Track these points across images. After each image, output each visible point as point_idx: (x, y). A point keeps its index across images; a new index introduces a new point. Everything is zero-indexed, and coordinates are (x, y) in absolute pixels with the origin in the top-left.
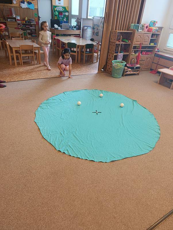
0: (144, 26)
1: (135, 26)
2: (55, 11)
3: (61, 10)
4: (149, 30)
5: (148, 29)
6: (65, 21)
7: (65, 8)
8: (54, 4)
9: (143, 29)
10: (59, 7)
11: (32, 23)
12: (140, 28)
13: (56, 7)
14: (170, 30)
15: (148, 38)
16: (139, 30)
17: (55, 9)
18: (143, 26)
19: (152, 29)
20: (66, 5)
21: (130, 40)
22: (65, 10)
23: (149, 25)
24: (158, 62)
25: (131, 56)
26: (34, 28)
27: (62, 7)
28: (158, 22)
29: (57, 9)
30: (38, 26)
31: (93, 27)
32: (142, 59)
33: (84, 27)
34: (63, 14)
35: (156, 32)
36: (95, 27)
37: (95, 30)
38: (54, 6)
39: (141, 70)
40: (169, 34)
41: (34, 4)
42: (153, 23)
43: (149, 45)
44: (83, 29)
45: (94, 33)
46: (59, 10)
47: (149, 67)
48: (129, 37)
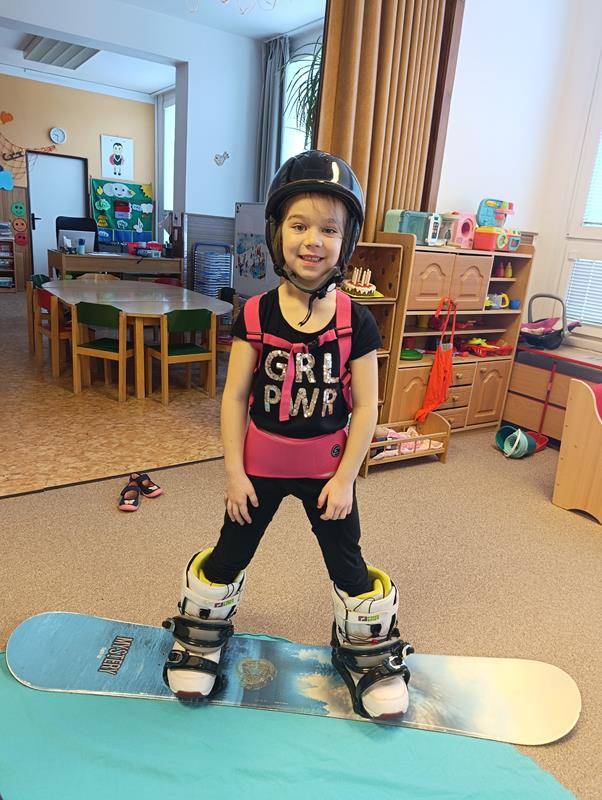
0: (451, 220)
1: (406, 220)
2: (97, 198)
3: (125, 195)
4: (482, 242)
5: (471, 235)
6: (140, 230)
7: (138, 189)
8: (93, 173)
9: (448, 236)
10: (117, 185)
12: (435, 227)
13: (102, 183)
14: (572, 242)
16: (429, 240)
17: (100, 192)
18: (446, 221)
20: (142, 180)
21: (390, 285)
22: (141, 194)
23: (477, 217)
24: (549, 392)
25: (400, 365)
26: (7, 255)
27: (127, 185)
28: (514, 207)
29: (108, 190)
30: (27, 247)
31: (239, 247)
32: (457, 377)
33: (197, 245)
34: (133, 207)
35: (511, 249)
36: (248, 244)
37: (248, 257)
38: (97, 181)
39: (458, 431)
40: (570, 260)
41: (14, 171)
42: (495, 212)
43: (487, 308)
44: (191, 255)
45: (244, 267)
46: (116, 193)
47: (493, 413)
48: (383, 273)
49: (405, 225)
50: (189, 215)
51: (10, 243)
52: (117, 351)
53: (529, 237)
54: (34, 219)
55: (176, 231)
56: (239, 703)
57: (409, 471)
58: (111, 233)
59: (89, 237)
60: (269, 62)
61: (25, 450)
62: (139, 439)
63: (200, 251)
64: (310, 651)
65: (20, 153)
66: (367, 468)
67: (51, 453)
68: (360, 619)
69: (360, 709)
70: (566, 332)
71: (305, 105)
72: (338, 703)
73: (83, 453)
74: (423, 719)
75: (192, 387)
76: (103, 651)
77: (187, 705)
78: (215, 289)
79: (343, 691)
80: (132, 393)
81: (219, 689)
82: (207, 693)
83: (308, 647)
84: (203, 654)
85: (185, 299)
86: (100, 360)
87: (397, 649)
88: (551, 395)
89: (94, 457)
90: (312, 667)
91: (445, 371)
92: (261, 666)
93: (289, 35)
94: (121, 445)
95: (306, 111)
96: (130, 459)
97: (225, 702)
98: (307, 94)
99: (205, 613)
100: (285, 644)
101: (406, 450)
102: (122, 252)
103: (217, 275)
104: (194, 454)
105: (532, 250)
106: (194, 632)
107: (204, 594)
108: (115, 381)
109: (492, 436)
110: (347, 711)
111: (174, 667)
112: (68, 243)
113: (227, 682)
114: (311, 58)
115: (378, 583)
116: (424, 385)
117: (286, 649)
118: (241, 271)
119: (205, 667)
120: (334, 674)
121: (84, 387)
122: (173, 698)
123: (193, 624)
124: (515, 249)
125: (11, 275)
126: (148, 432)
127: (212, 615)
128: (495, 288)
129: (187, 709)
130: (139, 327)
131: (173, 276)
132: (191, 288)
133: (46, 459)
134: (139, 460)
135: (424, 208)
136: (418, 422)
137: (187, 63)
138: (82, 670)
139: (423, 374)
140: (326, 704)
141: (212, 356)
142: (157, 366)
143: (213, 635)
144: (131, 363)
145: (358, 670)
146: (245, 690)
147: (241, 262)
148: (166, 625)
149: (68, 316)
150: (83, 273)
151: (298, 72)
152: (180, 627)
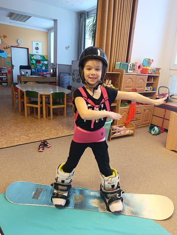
0: (135, 65)
1: (121, 65)
2: (31, 60)
3: (39, 59)
4: (144, 71)
5: (141, 69)
6: (44, 69)
7: (43, 57)
8: (30, 53)
9: (134, 70)
10: (36, 56)
11: (2, 72)
12: (130, 67)
13: (33, 55)
14: (171, 71)
15: (143, 82)
16: (129, 71)
17: (32, 58)
18: (133, 65)
19: (147, 70)
20: (44, 54)
21: (117, 85)
22: (44, 58)
23: (143, 64)
24: (164, 115)
25: (120, 108)
26: (6, 77)
27: (40, 56)
28: (154, 61)
29: (34, 57)
30: (11, 74)
31: (73, 73)
32: (137, 111)
33: (61, 73)
34: (42, 62)
35: (153, 73)
36: (75, 73)
37: (75, 76)
38: (31, 55)
39: (138, 127)
40: (171, 76)
41: (7, 52)
42: (148, 62)
43: (146, 91)
44: (59, 76)
45: (74, 80)
46: (37, 58)
47: (148, 122)
48: (115, 81)
49: (121, 66)
50: (58, 64)
51: (6, 73)
52: (37, 104)
53: (158, 69)
54: (13, 66)
55: (54, 69)
56: (73, 208)
57: (123, 139)
58: (35, 70)
59: (29, 71)
60: (81, 19)
61: (11, 134)
62: (44, 130)
63: (62, 75)
64: (94, 192)
65: (9, 47)
66: (111, 138)
67: (19, 135)
68: (108, 183)
69: (108, 209)
70: (170, 97)
71: (91, 32)
72: (102, 208)
73: (28, 135)
74: (127, 213)
75: (59, 115)
76: (34, 193)
77: (58, 208)
78: (66, 86)
79: (104, 204)
80: (42, 117)
81: (67, 204)
82: (64, 205)
83: (93, 191)
84: (63, 194)
85: (57, 89)
86: (33, 107)
87: (119, 192)
88: (165, 116)
89: (31, 136)
90: (95, 197)
91: (134, 110)
92: (79, 197)
93: (87, 11)
94: (39, 132)
95: (92, 34)
96: (41, 136)
97: (69, 207)
98: (92, 29)
99: (63, 181)
100: (86, 190)
101: (122, 133)
102: (39, 75)
103: (67, 82)
104: (60, 135)
105: (159, 73)
106: (60, 187)
107: (63, 176)
108: (37, 113)
109: (148, 128)
110: (105, 210)
111: (54, 197)
112: (23, 73)
113: (70, 201)
114: (93, 18)
115: (114, 173)
116: (127, 114)
117: (87, 192)
118: (73, 80)
119: (63, 197)
120: (101, 199)
121: (28, 115)
122: (54, 206)
123: (60, 185)
124: (154, 73)
125: (7, 82)
126: (47, 128)
127: (65, 182)
128: (148, 85)
129: (58, 209)
130: (44, 97)
131: (54, 82)
132: (59, 86)
133: (17, 137)
134: (44, 136)
135: (127, 62)
136: (126, 125)
137: (57, 20)
138: (28, 198)
139: (127, 111)
140: (98, 208)
141: (65, 106)
142: (49, 109)
143: (65, 188)
144: (42, 108)
145: (108, 198)
146: (75, 204)
147: (74, 78)
148: (52, 185)
149: (23, 95)
150: (28, 82)
151: (90, 22)
152: (56, 185)
